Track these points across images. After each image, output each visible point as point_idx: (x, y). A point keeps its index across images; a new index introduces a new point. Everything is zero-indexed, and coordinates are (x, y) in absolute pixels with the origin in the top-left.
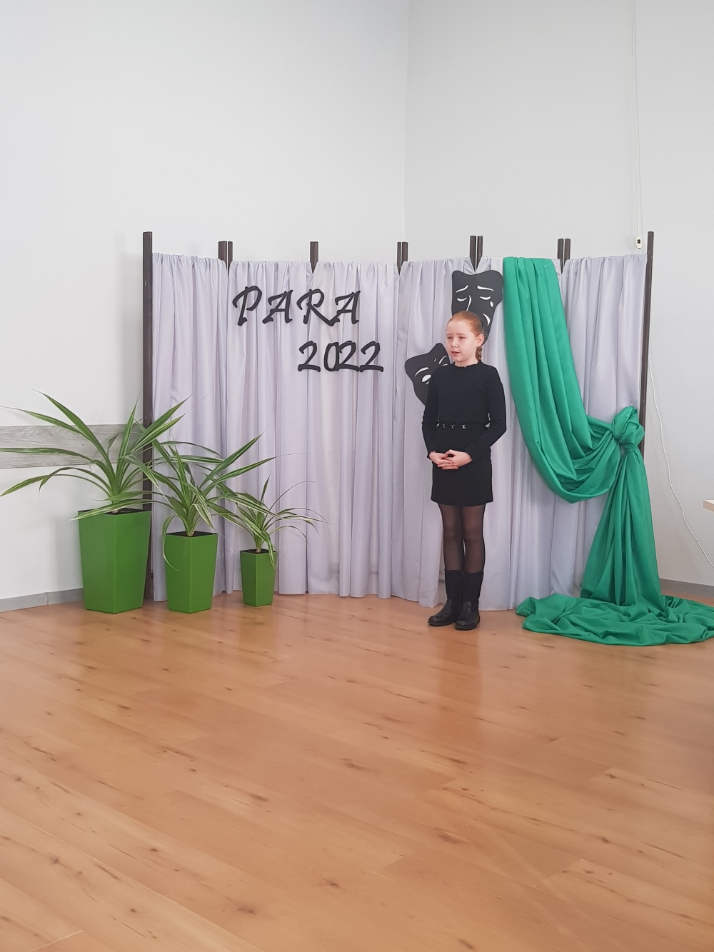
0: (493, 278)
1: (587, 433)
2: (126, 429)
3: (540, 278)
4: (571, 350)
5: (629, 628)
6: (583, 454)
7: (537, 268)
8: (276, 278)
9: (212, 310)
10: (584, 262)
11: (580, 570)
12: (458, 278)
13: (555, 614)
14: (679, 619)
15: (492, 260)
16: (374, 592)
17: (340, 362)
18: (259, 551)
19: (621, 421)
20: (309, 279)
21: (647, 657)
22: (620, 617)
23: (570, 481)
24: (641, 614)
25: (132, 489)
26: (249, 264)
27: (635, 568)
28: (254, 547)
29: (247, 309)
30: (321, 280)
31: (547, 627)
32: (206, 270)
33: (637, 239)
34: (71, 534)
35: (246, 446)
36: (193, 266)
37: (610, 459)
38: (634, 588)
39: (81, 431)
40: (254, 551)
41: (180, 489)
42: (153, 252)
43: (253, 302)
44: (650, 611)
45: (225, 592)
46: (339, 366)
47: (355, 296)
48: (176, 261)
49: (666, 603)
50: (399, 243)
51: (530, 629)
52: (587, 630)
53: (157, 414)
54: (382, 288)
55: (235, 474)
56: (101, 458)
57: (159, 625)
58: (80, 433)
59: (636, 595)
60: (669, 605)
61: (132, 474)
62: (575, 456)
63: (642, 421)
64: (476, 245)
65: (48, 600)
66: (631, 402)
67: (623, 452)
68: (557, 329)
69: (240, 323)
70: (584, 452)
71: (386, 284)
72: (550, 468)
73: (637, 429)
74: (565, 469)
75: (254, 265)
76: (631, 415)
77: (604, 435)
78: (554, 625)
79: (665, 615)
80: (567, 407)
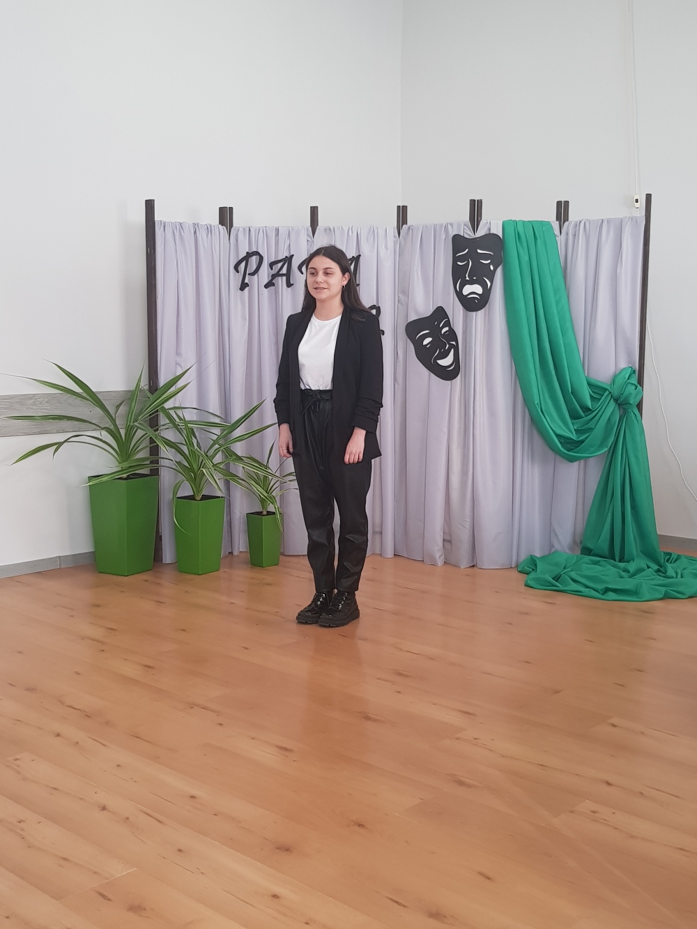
0: (492, 241)
1: (586, 394)
2: (133, 395)
3: (539, 241)
4: (570, 311)
5: (629, 584)
6: (583, 414)
7: (536, 230)
8: (277, 243)
9: (214, 275)
10: (582, 224)
11: (580, 528)
12: (458, 242)
13: (556, 571)
14: (677, 574)
15: (492, 223)
16: (378, 552)
18: (265, 513)
19: (619, 381)
20: (310, 242)
21: (646, 612)
22: (619, 573)
23: (568, 441)
24: (640, 570)
25: (140, 455)
26: (249, 230)
27: (634, 524)
28: (260, 510)
29: (249, 274)
31: (549, 585)
32: (207, 236)
33: (636, 198)
34: (80, 500)
35: (250, 411)
36: (195, 232)
37: (609, 419)
38: (633, 546)
39: (88, 397)
40: (260, 513)
41: (186, 452)
42: (155, 220)
43: (254, 267)
44: (648, 567)
45: (231, 553)
47: (356, 260)
48: (178, 227)
49: (664, 559)
50: (399, 207)
51: (533, 586)
52: (587, 587)
53: (162, 381)
54: (382, 251)
55: (240, 439)
56: (109, 425)
57: (168, 585)
58: (87, 399)
59: (635, 552)
61: (140, 439)
62: (574, 416)
63: (640, 381)
64: (476, 208)
65: (60, 564)
66: (630, 362)
67: (621, 412)
68: (556, 291)
69: (242, 289)
70: (584, 412)
71: (386, 248)
72: (549, 428)
73: (635, 389)
74: (566, 430)
75: (255, 230)
76: (629, 376)
77: (603, 395)
78: (555, 582)
79: (664, 572)
80: (567, 368)
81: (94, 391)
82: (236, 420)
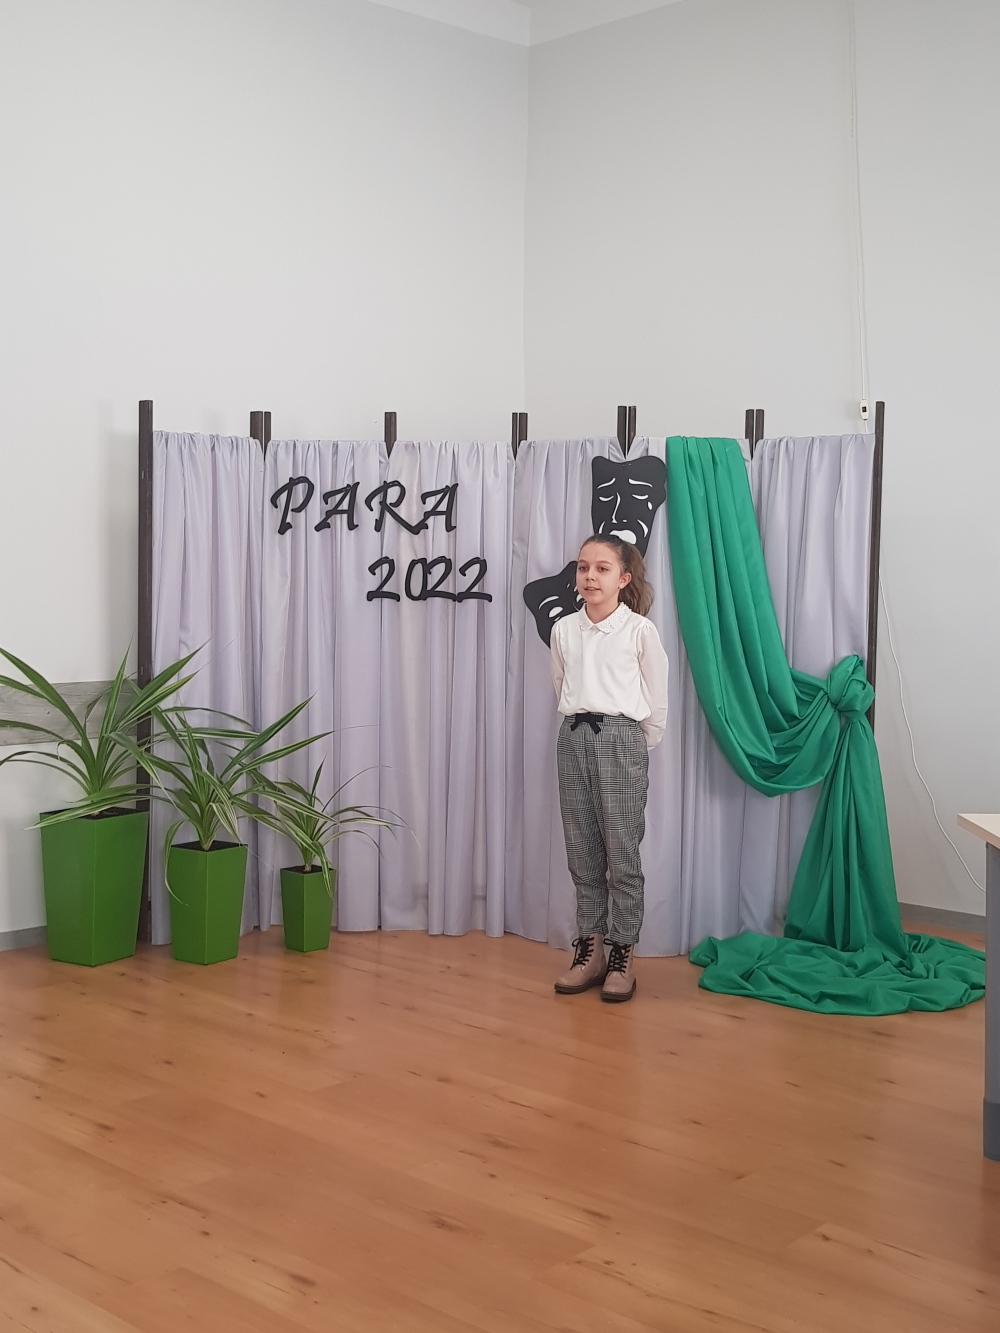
1: (790, 695)
2: (112, 689)
3: (720, 468)
4: (765, 568)
5: (855, 986)
6: (786, 726)
7: (715, 452)
8: (335, 465)
9: (240, 514)
10: (783, 444)
11: (782, 898)
12: (601, 468)
13: (747, 963)
14: (928, 972)
15: (651, 440)
16: (481, 928)
17: (429, 588)
18: (308, 868)
19: (840, 676)
20: (383, 465)
21: (880, 1034)
22: (841, 968)
23: (765, 764)
24: (873, 965)
25: (120, 782)
26: (295, 445)
27: (863, 893)
28: (300, 862)
29: (292, 510)
30: (400, 468)
31: (732, 986)
32: (231, 453)
33: (862, 405)
34: (30, 848)
35: (289, 714)
36: (213, 449)
37: (824, 732)
38: (862, 926)
39: (43, 694)
40: (300, 869)
41: (190, 777)
42: (154, 429)
43: (301, 501)
44: (885, 959)
45: (257, 928)
46: (426, 594)
47: (451, 491)
48: (187, 441)
49: (910, 946)
50: (514, 415)
51: (711, 987)
52: (793, 991)
53: (159, 667)
54: (490, 479)
55: (273, 756)
57: (159, 985)
58: (44, 697)
59: (865, 935)
60: (914, 949)
61: (120, 756)
62: (773, 727)
63: (871, 677)
64: (626, 418)
66: (855, 648)
67: (843, 721)
68: (745, 542)
69: (282, 531)
70: (787, 722)
71: (496, 474)
72: (737, 745)
73: (863, 689)
74: (760, 746)
75: (303, 446)
76: (854, 670)
77: (815, 697)
78: (745, 983)
79: (908, 966)
80: (761, 656)
81: (50, 682)
82: (268, 727)
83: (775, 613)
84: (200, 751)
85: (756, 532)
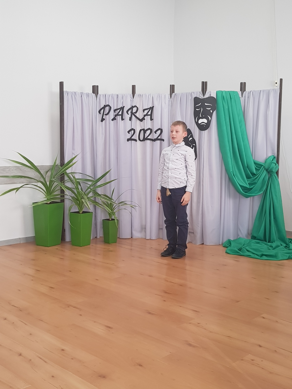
0: (212, 100)
1: (253, 167)
2: (53, 168)
3: (232, 99)
4: (246, 131)
5: (272, 252)
6: (252, 176)
7: (231, 95)
8: (117, 101)
9: (90, 115)
10: (252, 92)
11: (250, 228)
12: (197, 100)
13: (240, 246)
15: (211, 92)
16: (161, 237)
17: (145, 137)
18: (110, 219)
19: (268, 161)
20: (132, 101)
21: (280, 265)
22: (268, 247)
23: (246, 188)
24: (277, 246)
25: (56, 193)
26: (105, 95)
27: (275, 226)
28: (108, 218)
29: (105, 115)
30: (137, 102)
31: (236, 252)
32: (87, 98)
33: (276, 82)
34: (30, 213)
35: (105, 174)
36: (81, 96)
37: (264, 178)
38: (274, 235)
39: (33, 168)
40: (108, 220)
41: (76, 193)
42: (64, 90)
43: (107, 112)
44: (281, 245)
45: (96, 237)
46: (145, 139)
47: (152, 108)
48: (74, 94)
49: (289, 241)
50: (171, 85)
51: (229, 253)
52: (254, 254)
53: (66, 161)
54: (163, 105)
55: (100, 186)
56: (42, 180)
57: (68, 252)
59: (275, 238)
60: (290, 242)
61: (55, 186)
62: (248, 177)
63: (278, 162)
64: (204, 85)
65: (20, 241)
66: (273, 154)
67: (269, 176)
68: (240, 122)
69: (102, 121)
71: (165, 103)
72: (237, 182)
73: (275, 165)
74: (244, 183)
75: (108, 96)
76: (273, 159)
77: (261, 168)
78: (239, 251)
79: (288, 247)
80: (245, 156)
81: (36, 165)
82: (98, 178)
83: (249, 143)
84: (79, 185)
85: (243, 119)
